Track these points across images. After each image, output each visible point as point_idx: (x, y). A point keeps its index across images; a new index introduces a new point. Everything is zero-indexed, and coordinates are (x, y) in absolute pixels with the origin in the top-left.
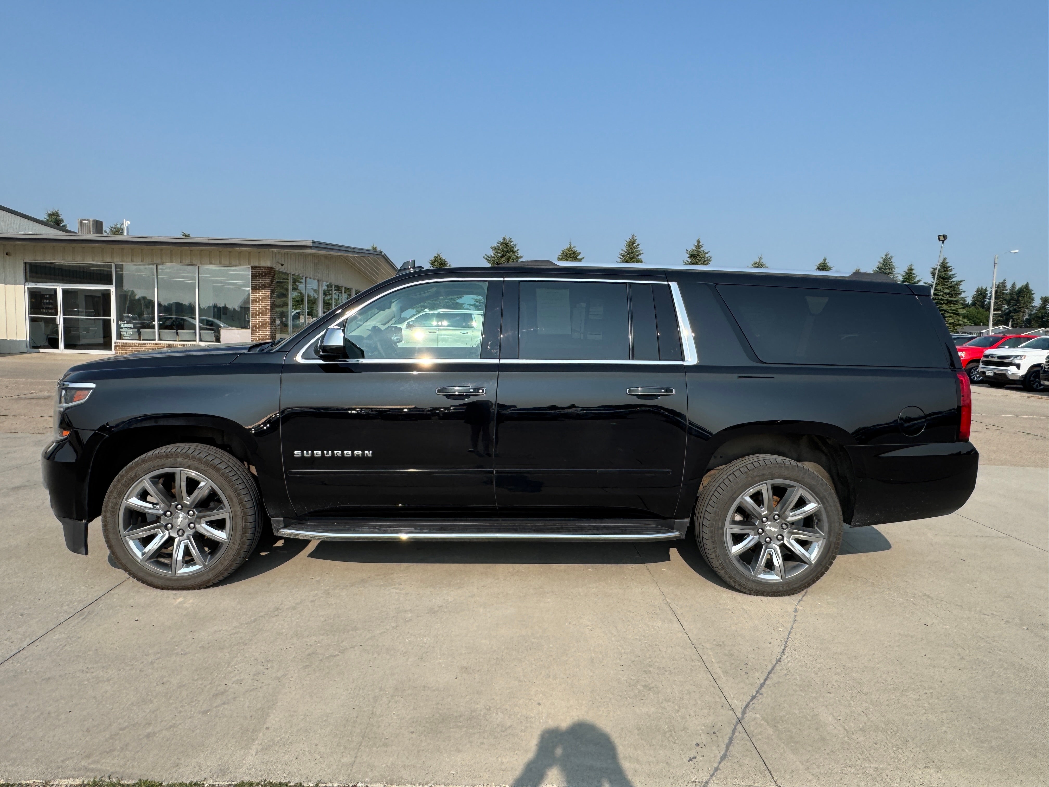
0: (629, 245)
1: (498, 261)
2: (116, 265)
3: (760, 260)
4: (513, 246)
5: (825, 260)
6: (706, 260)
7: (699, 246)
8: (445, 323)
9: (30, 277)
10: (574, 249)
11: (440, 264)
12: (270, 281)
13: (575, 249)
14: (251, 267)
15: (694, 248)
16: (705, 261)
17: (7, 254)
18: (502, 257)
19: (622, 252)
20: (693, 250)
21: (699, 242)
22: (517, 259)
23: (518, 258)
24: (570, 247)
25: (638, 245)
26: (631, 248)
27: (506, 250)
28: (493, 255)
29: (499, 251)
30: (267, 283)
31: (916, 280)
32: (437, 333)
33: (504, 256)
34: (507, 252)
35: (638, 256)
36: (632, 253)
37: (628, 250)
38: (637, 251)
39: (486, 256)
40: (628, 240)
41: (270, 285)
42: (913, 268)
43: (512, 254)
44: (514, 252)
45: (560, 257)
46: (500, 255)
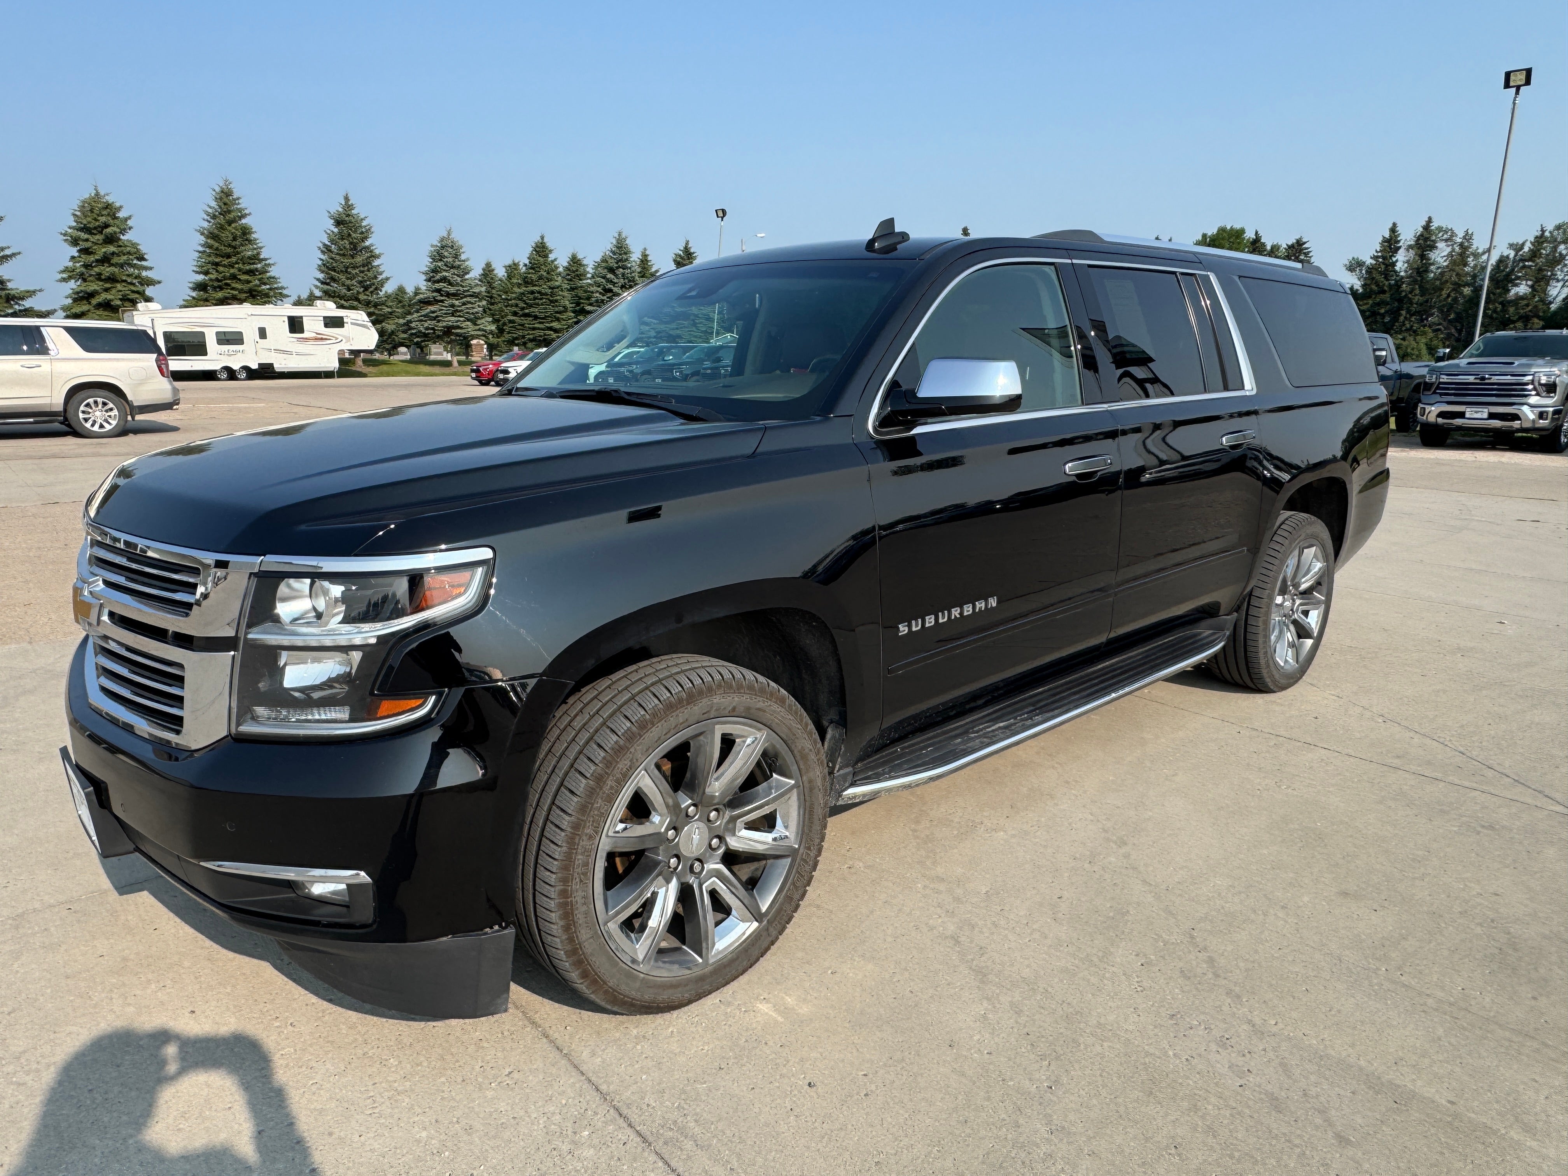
0: (221, 199)
3: (449, 234)
5: (542, 238)
6: (364, 230)
7: (348, 206)
10: (106, 197)
13: (110, 199)
15: (341, 210)
19: (210, 210)
20: (339, 213)
21: (347, 199)
24: (97, 194)
25: (238, 199)
26: (225, 204)
31: (653, 270)
35: (240, 218)
36: (229, 212)
37: (220, 207)
38: (240, 210)
40: (218, 189)
42: (647, 253)
45: (78, 213)
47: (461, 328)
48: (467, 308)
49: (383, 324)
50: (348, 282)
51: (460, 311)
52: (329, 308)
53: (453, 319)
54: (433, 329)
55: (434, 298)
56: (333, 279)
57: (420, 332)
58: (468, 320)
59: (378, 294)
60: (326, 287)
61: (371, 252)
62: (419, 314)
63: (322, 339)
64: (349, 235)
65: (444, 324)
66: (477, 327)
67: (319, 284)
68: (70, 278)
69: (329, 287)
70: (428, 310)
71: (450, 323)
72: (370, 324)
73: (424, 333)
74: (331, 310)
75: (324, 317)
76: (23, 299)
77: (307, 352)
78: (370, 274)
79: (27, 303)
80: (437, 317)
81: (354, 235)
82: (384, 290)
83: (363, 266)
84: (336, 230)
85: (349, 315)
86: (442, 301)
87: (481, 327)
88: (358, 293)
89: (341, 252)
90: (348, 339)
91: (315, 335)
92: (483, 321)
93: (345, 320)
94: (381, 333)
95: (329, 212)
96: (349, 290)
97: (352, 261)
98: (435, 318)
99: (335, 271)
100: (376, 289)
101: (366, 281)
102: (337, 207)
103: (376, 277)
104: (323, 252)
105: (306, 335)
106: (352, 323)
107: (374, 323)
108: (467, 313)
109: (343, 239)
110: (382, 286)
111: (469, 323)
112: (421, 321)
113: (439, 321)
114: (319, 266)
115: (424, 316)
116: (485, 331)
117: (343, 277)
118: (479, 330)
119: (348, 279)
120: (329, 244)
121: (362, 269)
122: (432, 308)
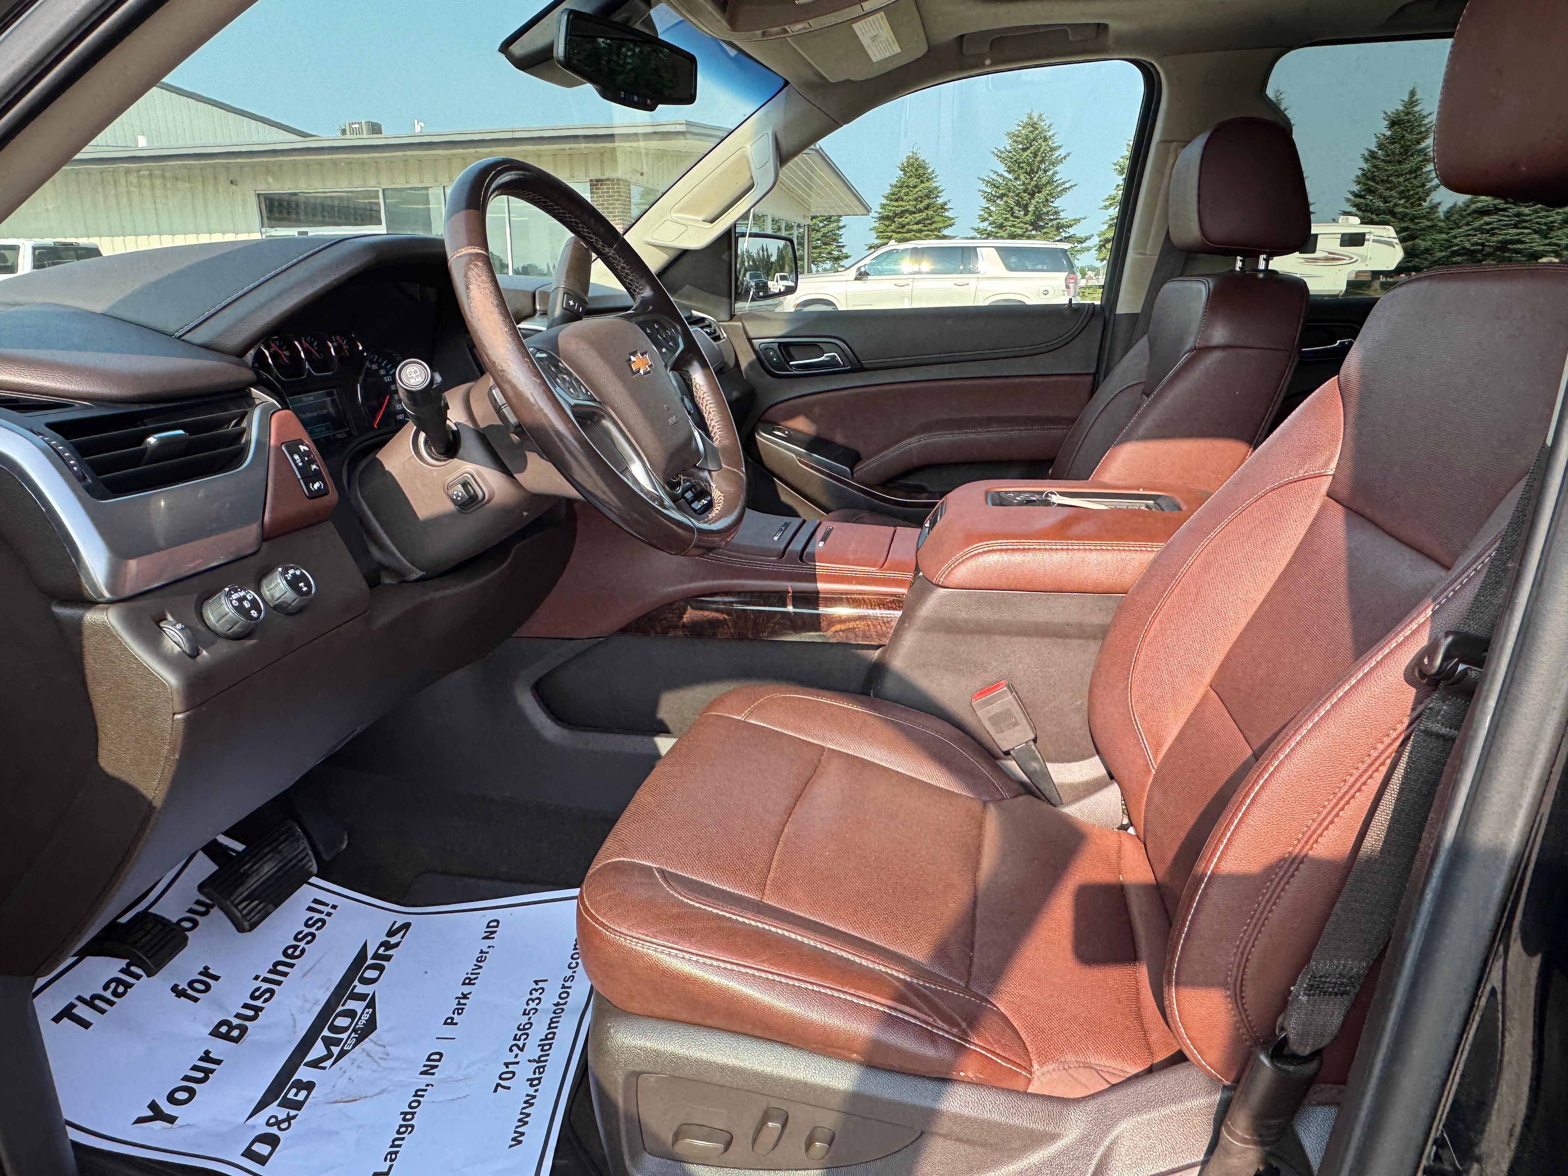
1: (1018, 156)
2: (384, 190)
4: (1046, 127)
6: (1423, 129)
8: (926, 265)
9: (269, 218)
11: (917, 170)
12: (623, 204)
14: (591, 181)
15: (1401, 108)
16: (1421, 133)
17: (232, 182)
18: (1024, 150)
20: (1398, 113)
21: (1412, 93)
22: (1051, 151)
23: (1052, 149)
27: (1032, 136)
28: (1009, 148)
29: (1019, 139)
30: (617, 208)
32: (910, 287)
33: (1028, 148)
34: (1035, 139)
39: (996, 151)
41: (623, 212)
43: (1043, 144)
44: (1045, 139)
46: (1020, 146)
47: (1523, 242)
48: (1539, 217)
49: (1417, 241)
50: (1387, 193)
51: (1526, 221)
52: (1353, 225)
53: (1515, 231)
54: (1483, 245)
55: (1495, 205)
56: (1370, 191)
57: (1464, 248)
58: (1536, 232)
59: (1420, 205)
60: (1359, 200)
61: (1425, 155)
62: (1470, 227)
63: (1334, 259)
64: (1403, 137)
65: (1500, 238)
66: (1547, 241)
67: (1352, 198)
68: (1111, 205)
69: (1362, 200)
70: (1482, 222)
71: (1508, 237)
72: (1397, 241)
73: (1468, 250)
74: (1353, 226)
75: (1343, 235)
76: (1070, 226)
77: (1314, 273)
78: (1416, 182)
79: (1071, 231)
80: (1493, 229)
81: (1408, 136)
82: (1428, 199)
83: (1410, 172)
84: (1389, 133)
85: (1373, 230)
86: (1505, 210)
87: (1554, 241)
88: (1396, 205)
89: (1388, 158)
90: (1364, 258)
91: (1327, 254)
92: (1559, 233)
93: (1367, 237)
94: (1410, 253)
95: (1385, 113)
96: (1386, 202)
97: (1398, 167)
98: (1488, 232)
99: (1374, 181)
100: (1420, 199)
101: (1408, 191)
102: (1396, 106)
103: (1423, 185)
104: (1366, 160)
105: (1318, 254)
106: (1374, 241)
107: (1402, 240)
108: (1538, 223)
109: (1394, 143)
110: (1428, 195)
111: (1535, 236)
112: (1470, 235)
113: (1492, 235)
114: (1358, 177)
115: (1475, 229)
116: (1558, 245)
117: (1381, 188)
118: (1549, 245)
119: (1387, 189)
120: (1376, 150)
121: (1408, 176)
122: (1487, 219)
